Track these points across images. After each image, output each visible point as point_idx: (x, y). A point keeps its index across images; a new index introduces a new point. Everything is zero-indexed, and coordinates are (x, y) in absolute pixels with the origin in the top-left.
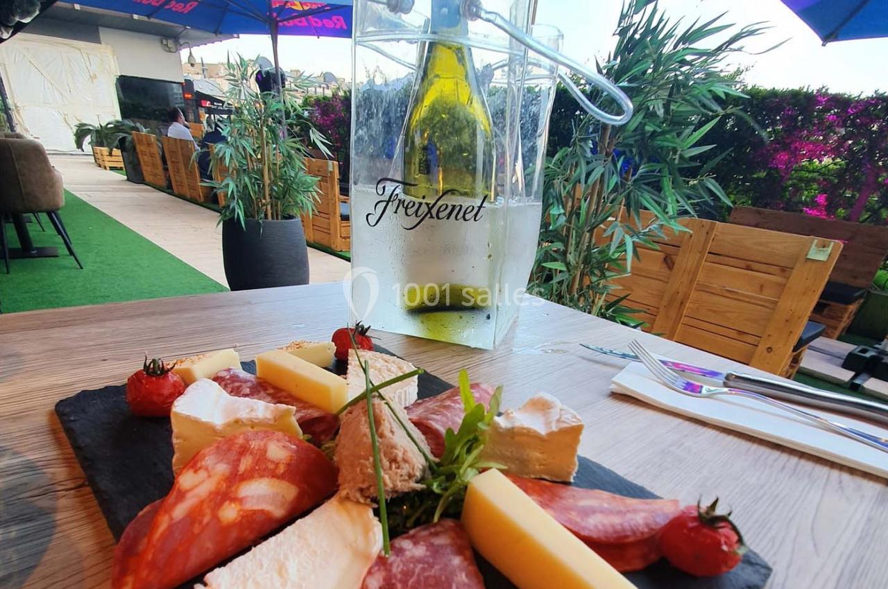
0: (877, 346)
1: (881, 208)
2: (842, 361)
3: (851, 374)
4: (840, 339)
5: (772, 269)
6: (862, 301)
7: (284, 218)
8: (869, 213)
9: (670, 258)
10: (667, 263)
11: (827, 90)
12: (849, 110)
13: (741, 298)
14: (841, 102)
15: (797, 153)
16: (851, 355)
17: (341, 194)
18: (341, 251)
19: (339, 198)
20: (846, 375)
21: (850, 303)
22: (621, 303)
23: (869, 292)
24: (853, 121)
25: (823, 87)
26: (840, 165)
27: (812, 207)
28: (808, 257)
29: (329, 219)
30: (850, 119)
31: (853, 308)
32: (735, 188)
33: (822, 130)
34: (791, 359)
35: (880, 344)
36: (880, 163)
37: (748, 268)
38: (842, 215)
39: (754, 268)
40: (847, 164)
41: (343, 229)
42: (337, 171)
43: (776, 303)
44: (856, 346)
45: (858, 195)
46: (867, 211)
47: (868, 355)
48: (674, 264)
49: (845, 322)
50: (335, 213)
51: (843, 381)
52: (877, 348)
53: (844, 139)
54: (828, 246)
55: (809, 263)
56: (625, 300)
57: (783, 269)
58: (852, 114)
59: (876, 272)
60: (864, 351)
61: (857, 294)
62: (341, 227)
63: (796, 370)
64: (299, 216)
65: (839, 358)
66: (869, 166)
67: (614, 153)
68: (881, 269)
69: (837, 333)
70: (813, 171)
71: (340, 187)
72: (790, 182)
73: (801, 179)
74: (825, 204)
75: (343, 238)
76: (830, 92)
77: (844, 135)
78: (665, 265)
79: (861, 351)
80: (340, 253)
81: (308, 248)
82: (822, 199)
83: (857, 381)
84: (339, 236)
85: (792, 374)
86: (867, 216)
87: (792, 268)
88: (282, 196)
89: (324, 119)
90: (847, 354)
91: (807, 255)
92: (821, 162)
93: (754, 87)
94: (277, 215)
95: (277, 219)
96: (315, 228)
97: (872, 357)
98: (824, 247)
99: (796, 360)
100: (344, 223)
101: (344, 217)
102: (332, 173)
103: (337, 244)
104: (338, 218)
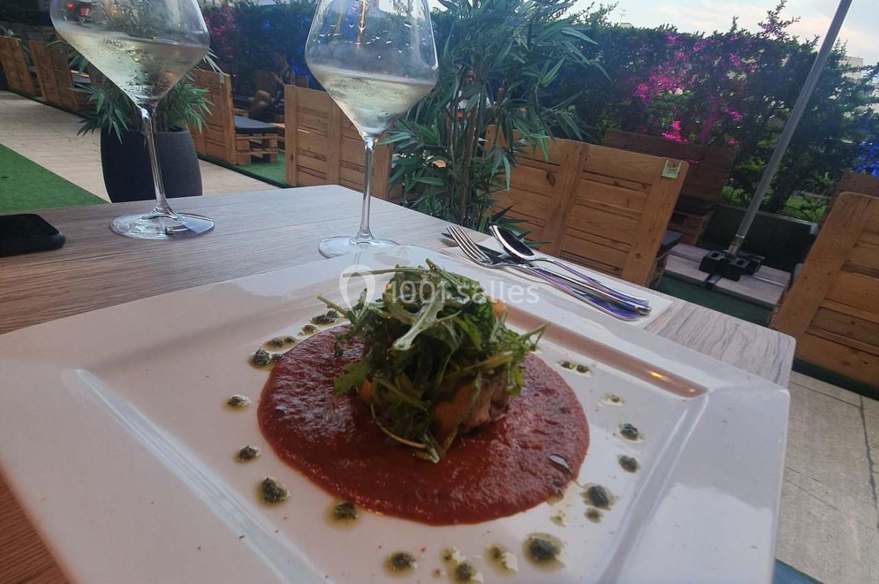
0: (725, 251)
1: (723, 133)
2: (699, 264)
3: (706, 275)
4: (697, 245)
5: (637, 186)
6: (713, 212)
7: (172, 130)
8: (714, 138)
9: (553, 176)
10: (549, 180)
11: (675, 30)
12: (694, 48)
13: (612, 211)
14: (688, 41)
15: (655, 84)
16: (705, 258)
17: (235, 107)
18: (238, 165)
19: (232, 111)
20: (702, 277)
21: (703, 214)
22: (506, 214)
23: (718, 205)
24: (698, 58)
25: (673, 28)
26: (690, 96)
27: (670, 132)
28: (663, 175)
29: (222, 131)
30: (695, 56)
31: (705, 218)
32: (607, 113)
33: (673, 65)
34: (656, 263)
35: (727, 249)
36: (721, 95)
37: (616, 185)
38: (694, 139)
39: (621, 184)
40: (696, 95)
41: (239, 143)
42: (229, 85)
43: (640, 215)
44: (709, 251)
45: (705, 122)
46: (713, 136)
47: (718, 259)
48: (555, 181)
49: (700, 231)
50: (229, 126)
51: (700, 281)
52: (726, 253)
53: (690, 73)
54: (677, 166)
55: (663, 180)
56: (509, 212)
57: (644, 186)
58: (697, 52)
59: (722, 187)
60: (716, 255)
61: (708, 207)
62: (236, 140)
63: (662, 273)
64: (187, 127)
65: (697, 262)
66: (712, 97)
67: (488, 81)
68: (727, 186)
69: (695, 240)
70: (669, 100)
71: (234, 100)
72: (651, 110)
73: (659, 107)
74: (680, 129)
75: (240, 151)
76: (678, 31)
77: (691, 70)
78: (548, 182)
79: (713, 256)
80: (236, 167)
81: (199, 160)
82: (676, 125)
83: (712, 282)
84: (234, 149)
85: (659, 277)
86: (713, 140)
87: (651, 185)
88: (167, 108)
89: (213, 30)
90: (702, 258)
91: (661, 173)
92: (674, 92)
93: (616, 25)
94: (163, 127)
95: (164, 131)
96: (207, 140)
97: (721, 260)
98: (674, 166)
99: (661, 264)
100: (240, 137)
101: (239, 131)
102: (224, 86)
103: (233, 157)
104: (233, 131)
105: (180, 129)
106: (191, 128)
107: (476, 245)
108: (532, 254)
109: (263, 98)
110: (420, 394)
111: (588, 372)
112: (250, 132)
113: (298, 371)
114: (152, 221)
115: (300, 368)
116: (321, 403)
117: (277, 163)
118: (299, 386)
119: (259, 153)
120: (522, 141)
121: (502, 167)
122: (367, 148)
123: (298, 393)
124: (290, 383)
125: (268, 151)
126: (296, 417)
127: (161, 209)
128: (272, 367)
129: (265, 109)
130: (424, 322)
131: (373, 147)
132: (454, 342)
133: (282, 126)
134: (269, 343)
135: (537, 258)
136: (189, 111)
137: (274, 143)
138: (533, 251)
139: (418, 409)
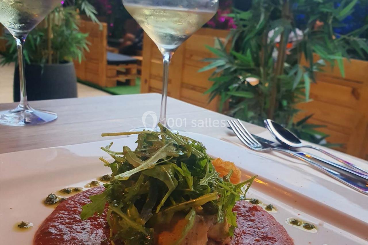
7: (61, 63)
9: (358, 92)
10: (354, 95)
17: (108, 46)
19: (106, 49)
29: (97, 64)
41: (108, 71)
42: (106, 31)
48: (360, 96)
50: (103, 59)
62: (107, 69)
64: (72, 61)
71: (108, 41)
75: (109, 77)
78: (352, 97)
84: (105, 75)
100: (110, 67)
101: (110, 63)
102: (102, 32)
103: (103, 81)
104: (105, 63)
105: (66, 62)
106: (74, 61)
107: (252, 135)
108: (300, 142)
109: (130, 39)
110: (144, 222)
111: (314, 229)
112: (117, 63)
113: (73, 209)
114: (16, 114)
115: (76, 207)
116: (81, 231)
117: (135, 85)
118: (69, 219)
119: (122, 78)
120: (321, 62)
121: (302, 82)
122: (165, 61)
123: (66, 223)
124: (63, 216)
125: (129, 77)
126: (59, 237)
127: (23, 106)
128: (56, 206)
129: (130, 47)
130: (147, 165)
131: (169, 59)
132: (170, 183)
133: (140, 58)
134: (61, 190)
135: (304, 145)
136: (74, 49)
137: (134, 71)
138: (301, 141)
139: (141, 233)
